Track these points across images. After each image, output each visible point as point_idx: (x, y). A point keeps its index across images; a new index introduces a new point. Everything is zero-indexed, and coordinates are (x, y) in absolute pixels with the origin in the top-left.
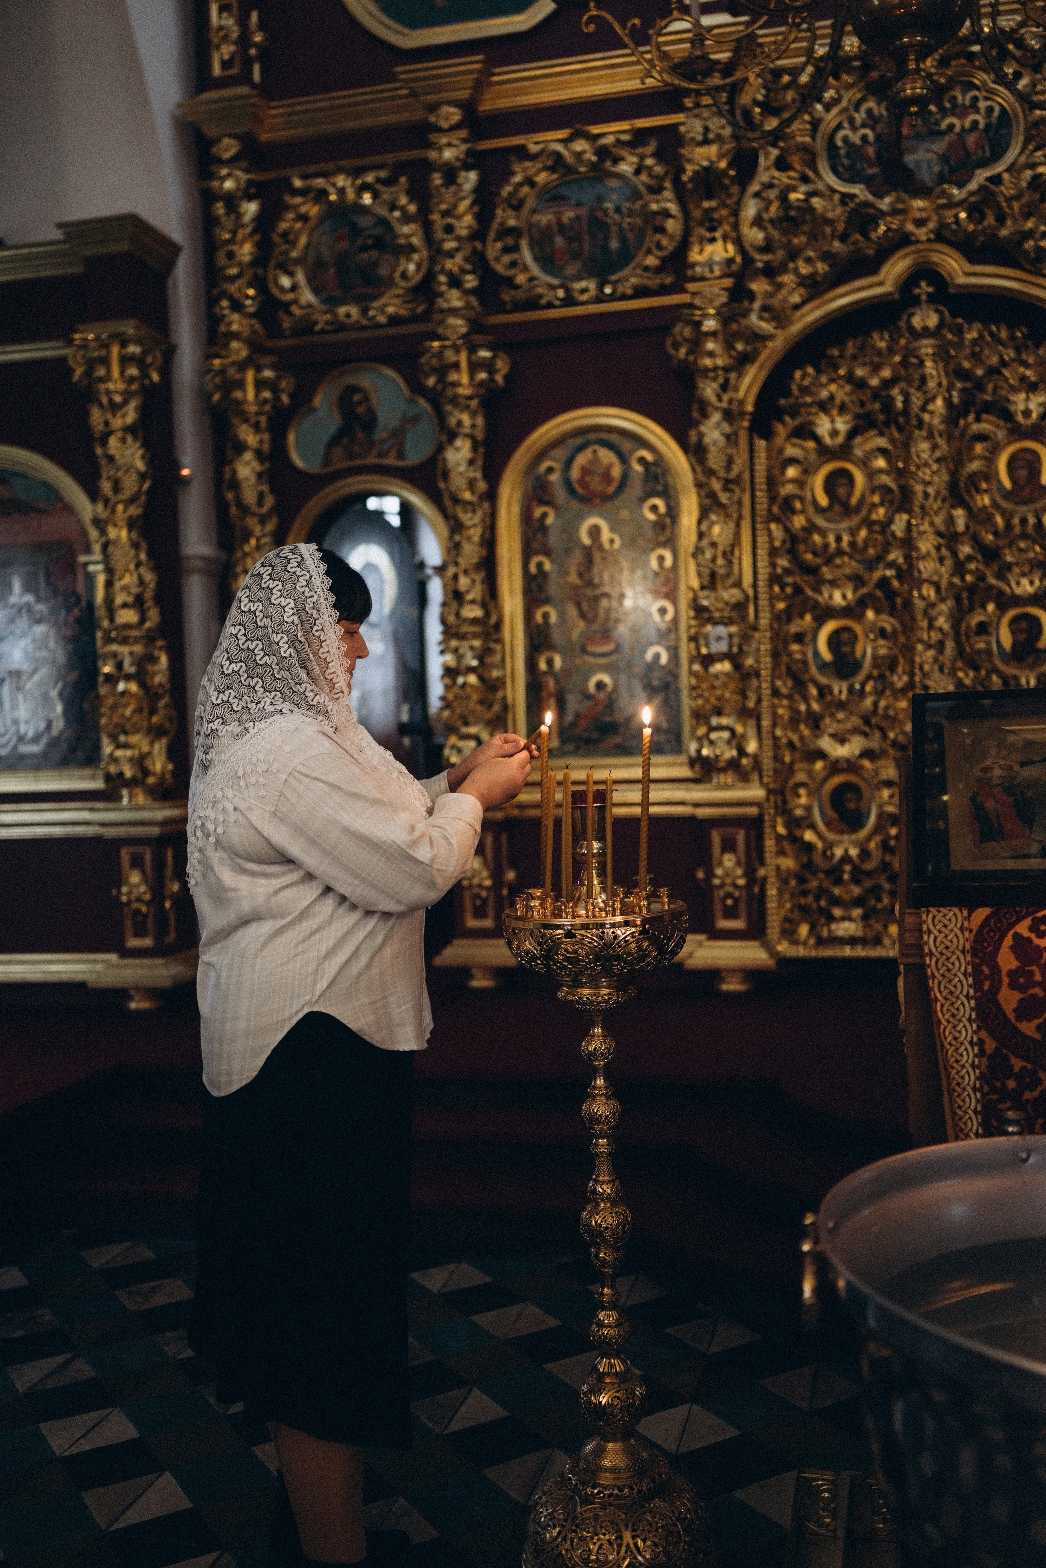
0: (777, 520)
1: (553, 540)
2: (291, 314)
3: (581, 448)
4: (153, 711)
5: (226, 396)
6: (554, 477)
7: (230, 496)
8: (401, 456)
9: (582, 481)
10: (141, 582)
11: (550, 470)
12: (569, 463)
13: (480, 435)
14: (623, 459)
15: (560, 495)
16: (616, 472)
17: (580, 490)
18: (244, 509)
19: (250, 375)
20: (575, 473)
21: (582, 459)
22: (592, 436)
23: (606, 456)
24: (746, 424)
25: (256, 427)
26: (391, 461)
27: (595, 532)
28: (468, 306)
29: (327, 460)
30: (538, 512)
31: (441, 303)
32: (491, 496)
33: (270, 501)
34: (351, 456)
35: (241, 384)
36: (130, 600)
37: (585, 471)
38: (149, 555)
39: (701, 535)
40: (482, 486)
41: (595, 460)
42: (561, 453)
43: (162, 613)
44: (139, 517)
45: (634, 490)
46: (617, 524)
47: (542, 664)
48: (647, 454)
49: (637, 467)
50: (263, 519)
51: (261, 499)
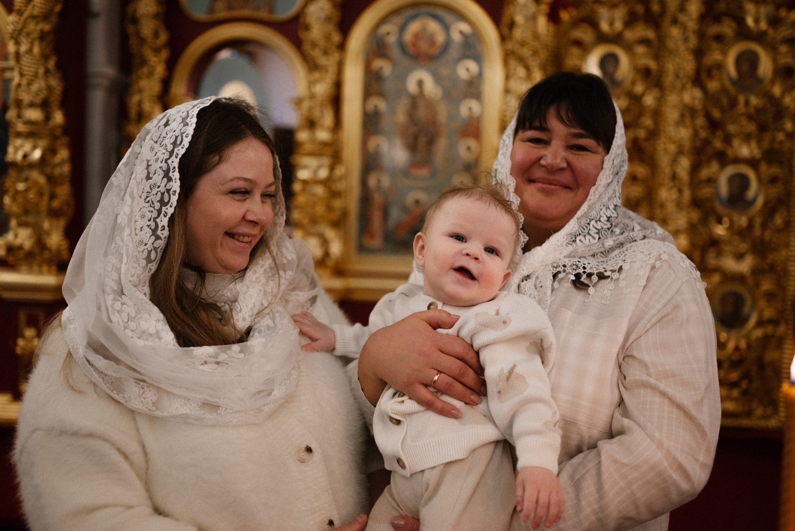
1: (389, 86)
3: (413, 18)
4: (53, 196)
6: (392, 39)
7: (131, 29)
8: (271, 10)
9: (414, 44)
10: (49, 89)
11: (388, 33)
12: (402, 29)
14: (446, 28)
15: (395, 52)
16: (440, 38)
17: (411, 50)
18: (142, 40)
20: (408, 37)
21: (414, 27)
22: (423, 9)
23: (433, 26)
26: (263, 14)
27: (420, 84)
29: (211, 10)
30: (378, 64)
32: (342, 47)
33: (163, 37)
34: (230, 7)
36: (38, 100)
37: (417, 37)
38: (59, 66)
39: (507, 91)
40: (336, 38)
41: (424, 29)
42: (398, 20)
43: (66, 115)
44: (49, 32)
45: (454, 53)
46: (438, 79)
47: (372, 181)
48: (464, 27)
49: (456, 37)
50: (157, 51)
51: (156, 34)
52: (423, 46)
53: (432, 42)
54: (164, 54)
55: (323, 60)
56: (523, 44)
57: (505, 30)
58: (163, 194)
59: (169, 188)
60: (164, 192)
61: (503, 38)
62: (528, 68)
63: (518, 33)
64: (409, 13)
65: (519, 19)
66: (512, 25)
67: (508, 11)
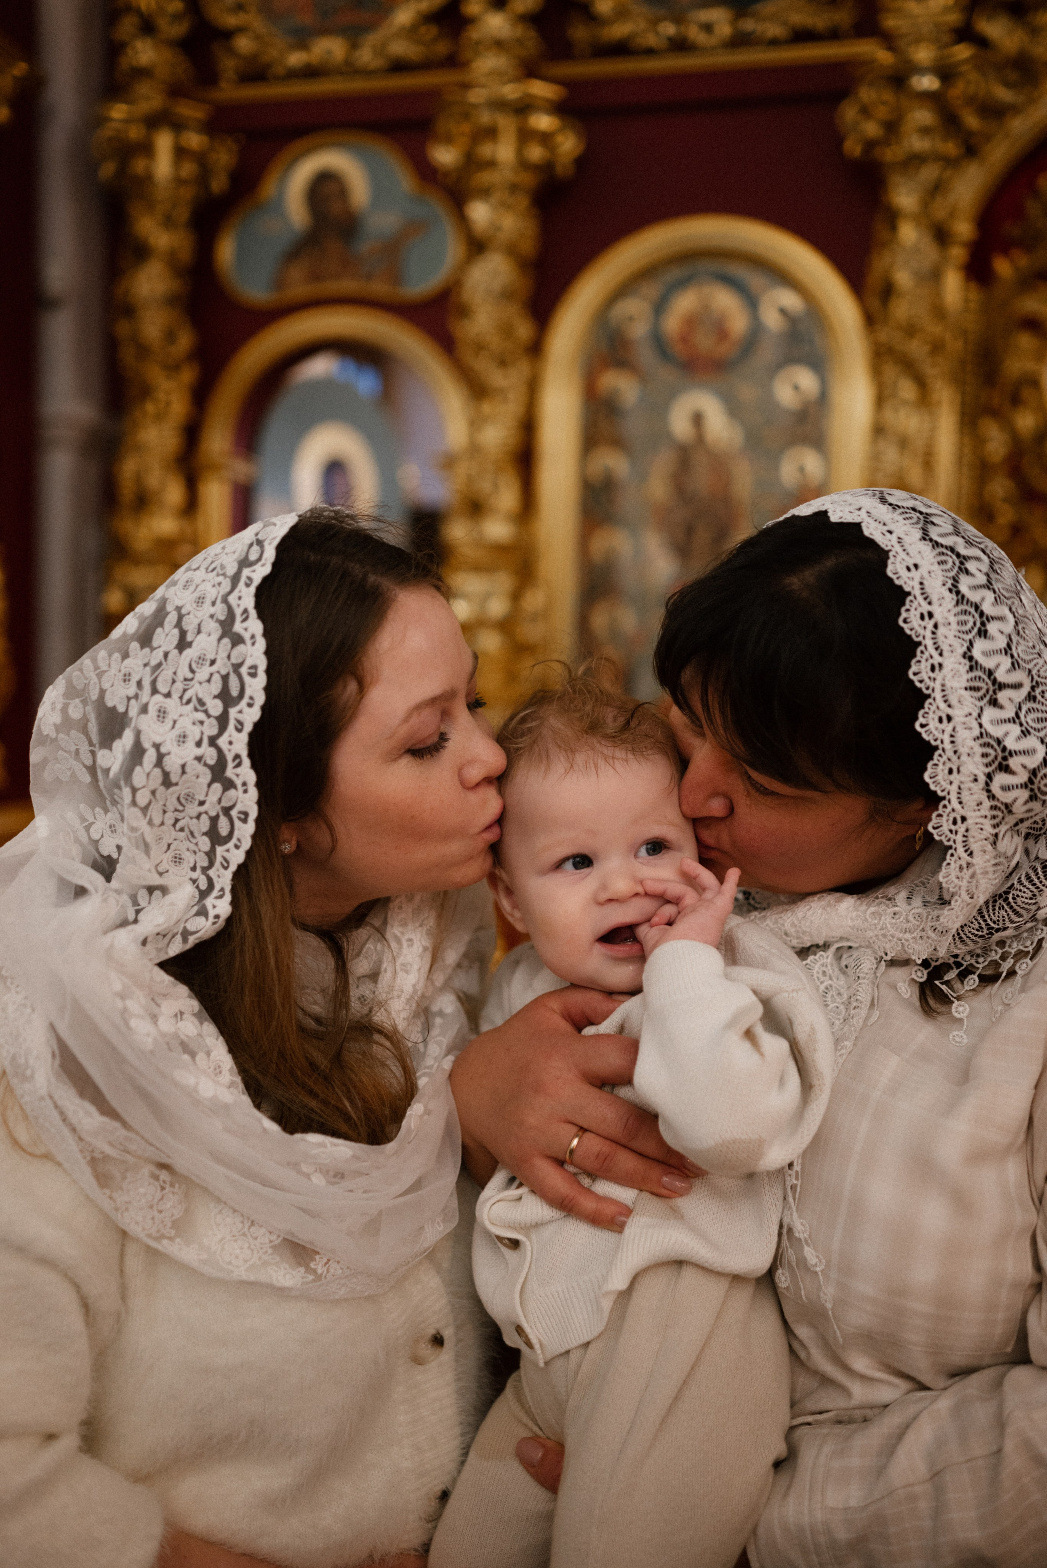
0: (994, 413)
1: (634, 426)
2: (232, 52)
3: (683, 284)
5: (122, 170)
6: (639, 328)
7: (123, 328)
8: (396, 279)
9: (685, 339)
11: (632, 318)
12: (660, 307)
13: (528, 247)
14: (752, 302)
15: (645, 355)
16: (738, 324)
17: (678, 350)
18: (143, 351)
19: (164, 142)
20: (672, 323)
21: (685, 303)
22: (704, 266)
23: (724, 300)
24: (958, 253)
25: (168, 222)
26: (379, 288)
27: (698, 419)
28: (519, 41)
29: (279, 284)
30: (608, 382)
31: (474, 34)
32: (536, 349)
33: (185, 341)
34: (315, 277)
35: (147, 149)
37: (690, 321)
39: (879, 430)
40: (524, 331)
41: (705, 305)
42: (651, 290)
45: (767, 353)
46: (734, 409)
47: (600, 620)
48: (790, 300)
49: (772, 320)
50: (173, 368)
51: (170, 336)
52: (704, 342)
53: (721, 332)
54: (188, 376)
55: (497, 378)
56: (911, 330)
57: (875, 303)
58: (214, 820)
59: (228, 805)
60: (217, 816)
61: (870, 320)
62: (921, 383)
63: (901, 310)
64: (676, 273)
65: (903, 278)
66: (888, 291)
67: (879, 264)
